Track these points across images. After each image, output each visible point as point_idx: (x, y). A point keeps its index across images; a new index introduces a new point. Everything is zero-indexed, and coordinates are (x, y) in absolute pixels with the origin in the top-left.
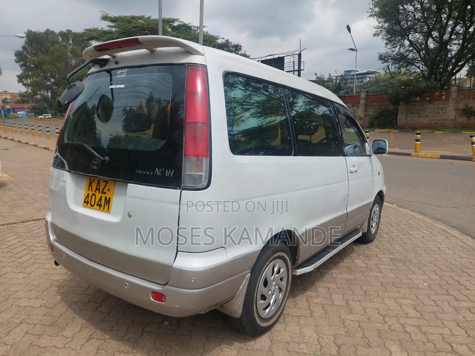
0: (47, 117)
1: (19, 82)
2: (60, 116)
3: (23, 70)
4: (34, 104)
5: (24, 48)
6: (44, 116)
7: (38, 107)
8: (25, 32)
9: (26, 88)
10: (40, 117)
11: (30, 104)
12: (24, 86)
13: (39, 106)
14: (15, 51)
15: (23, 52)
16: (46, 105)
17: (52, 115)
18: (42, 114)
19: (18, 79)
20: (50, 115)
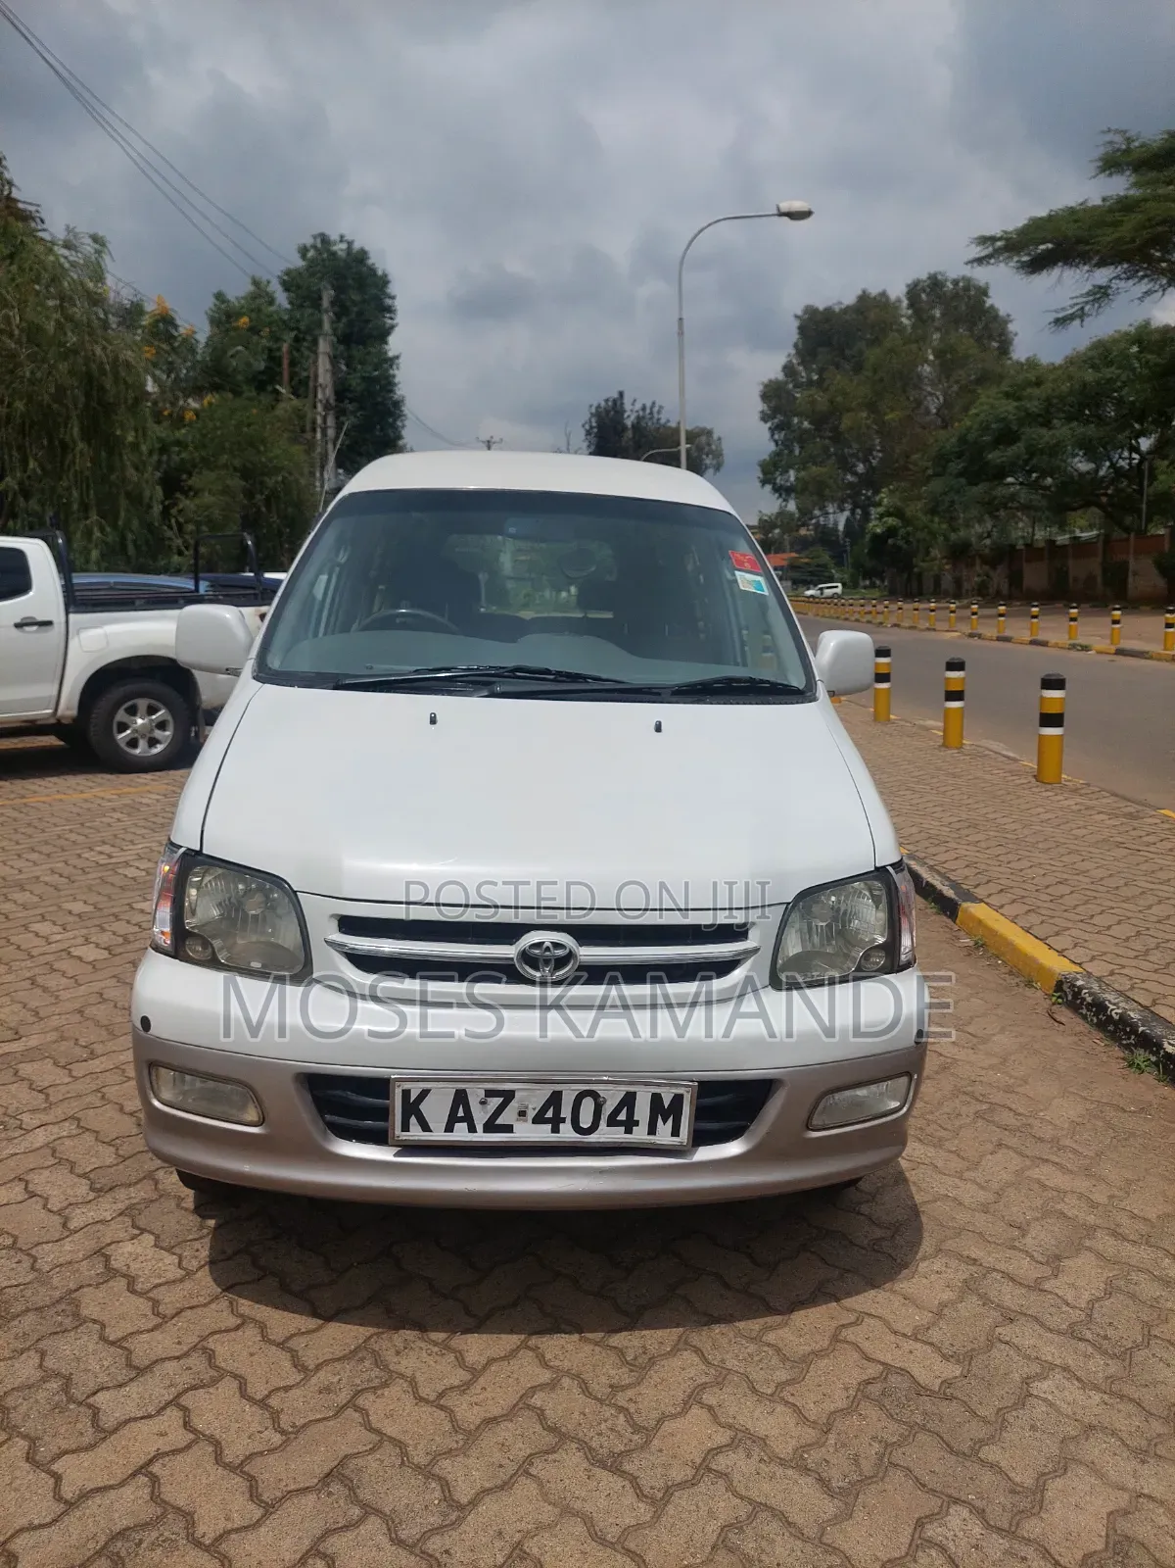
0: (828, 592)
1: (764, 482)
2: (865, 587)
3: (776, 442)
4: (794, 555)
5: (788, 369)
6: (821, 589)
7: (807, 564)
8: (796, 317)
9: (780, 500)
10: (809, 593)
11: (785, 556)
12: (777, 495)
13: (806, 560)
14: (763, 383)
15: (786, 383)
16: (826, 557)
17: (844, 585)
18: (816, 585)
19: (761, 476)
20: (839, 585)
